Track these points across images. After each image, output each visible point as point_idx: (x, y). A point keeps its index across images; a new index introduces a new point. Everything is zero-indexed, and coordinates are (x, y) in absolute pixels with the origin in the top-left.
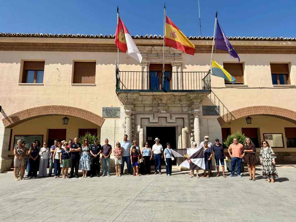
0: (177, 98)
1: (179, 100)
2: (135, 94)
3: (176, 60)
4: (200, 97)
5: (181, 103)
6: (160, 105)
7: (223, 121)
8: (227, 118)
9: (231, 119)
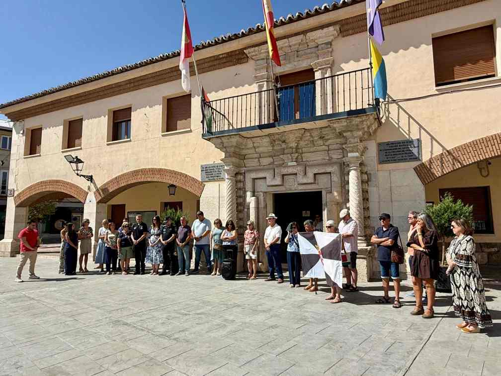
0: (316, 134)
1: (320, 138)
2: (232, 136)
3: (320, 57)
4: (357, 125)
5: (327, 144)
6: (286, 151)
7: (431, 174)
8: (440, 165)
9: (450, 166)
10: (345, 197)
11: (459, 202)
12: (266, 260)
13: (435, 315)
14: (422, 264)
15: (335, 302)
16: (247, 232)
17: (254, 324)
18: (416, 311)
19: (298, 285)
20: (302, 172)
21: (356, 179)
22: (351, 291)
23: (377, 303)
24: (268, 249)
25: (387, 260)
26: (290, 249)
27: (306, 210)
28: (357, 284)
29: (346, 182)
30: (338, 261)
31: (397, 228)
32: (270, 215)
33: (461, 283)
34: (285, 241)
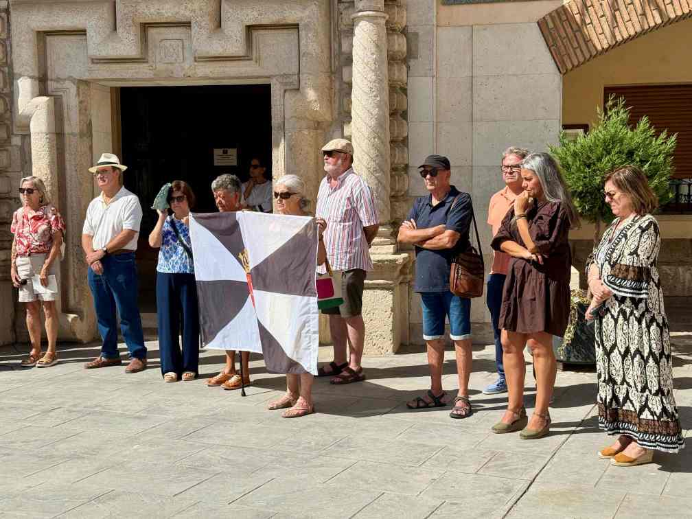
7: (581, 41)
8: (608, 13)
9: (635, 19)
10: (341, 105)
11: (644, 122)
12: (89, 304)
13: (551, 430)
14: (527, 295)
15: (295, 412)
16: (20, 212)
17: (42, 495)
18: (506, 422)
19: (192, 374)
20: (207, 18)
21: (374, 50)
22: (345, 381)
23: (410, 408)
24: (97, 267)
25: (438, 289)
26: (165, 266)
27: (225, 145)
28: (363, 359)
29: (342, 58)
30: (306, 298)
31: (469, 197)
32: (102, 159)
33: (618, 341)
34: (151, 243)
